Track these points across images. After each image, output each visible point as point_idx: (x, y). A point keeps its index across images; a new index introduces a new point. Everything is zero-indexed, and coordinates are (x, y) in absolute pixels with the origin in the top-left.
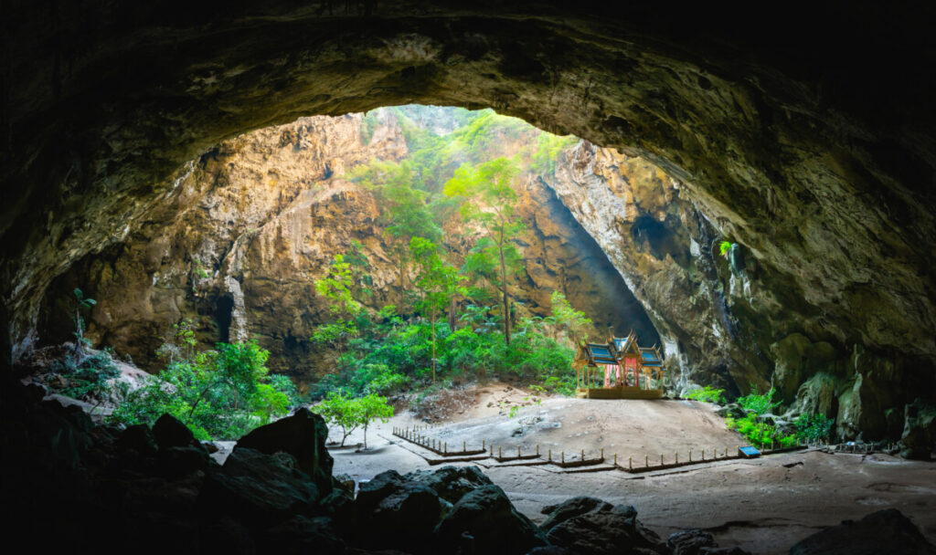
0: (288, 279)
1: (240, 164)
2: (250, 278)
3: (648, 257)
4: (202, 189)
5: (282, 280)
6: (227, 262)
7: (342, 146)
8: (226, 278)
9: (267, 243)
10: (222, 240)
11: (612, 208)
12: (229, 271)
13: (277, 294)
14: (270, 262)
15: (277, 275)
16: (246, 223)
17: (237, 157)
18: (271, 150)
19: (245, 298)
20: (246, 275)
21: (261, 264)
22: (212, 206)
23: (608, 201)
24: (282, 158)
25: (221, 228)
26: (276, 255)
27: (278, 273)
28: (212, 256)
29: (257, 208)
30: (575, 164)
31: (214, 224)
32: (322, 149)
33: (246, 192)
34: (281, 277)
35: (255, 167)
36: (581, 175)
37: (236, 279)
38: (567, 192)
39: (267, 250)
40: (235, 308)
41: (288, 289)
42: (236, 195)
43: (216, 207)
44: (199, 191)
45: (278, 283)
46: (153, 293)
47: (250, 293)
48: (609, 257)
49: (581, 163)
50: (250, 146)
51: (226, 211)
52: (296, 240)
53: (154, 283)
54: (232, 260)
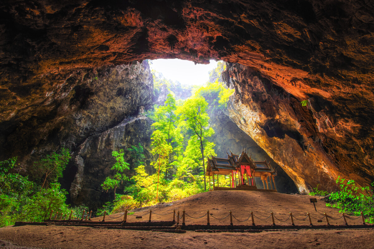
0: (109, 160)
1: (97, 101)
2: (90, 158)
3: (276, 138)
4: (73, 108)
5: (106, 160)
6: (80, 148)
7: (144, 101)
8: (77, 156)
9: (102, 141)
10: (80, 137)
11: (253, 118)
12: (80, 153)
13: (101, 167)
14: (101, 150)
15: (103, 157)
16: (95, 130)
17: (95, 97)
18: (112, 97)
19: (84, 168)
20: (88, 156)
21: (97, 151)
22: (78, 118)
23: (251, 115)
24: (118, 102)
25: (81, 131)
26: (105, 147)
27: (104, 156)
28: (73, 144)
29: (102, 124)
30: (234, 101)
31: (77, 128)
32: (135, 101)
33: (97, 115)
34: (105, 158)
35: (104, 104)
36: (237, 106)
37: (82, 158)
38: (233, 116)
39: (101, 144)
40: (78, 173)
41: (108, 165)
42: (92, 116)
43: (80, 120)
44: (71, 108)
45: (103, 161)
46: (29, 159)
47: (88, 165)
48: (257, 143)
49: (237, 100)
50: (102, 93)
51: (85, 122)
52: (116, 141)
53: (32, 153)
54: (83, 147)
